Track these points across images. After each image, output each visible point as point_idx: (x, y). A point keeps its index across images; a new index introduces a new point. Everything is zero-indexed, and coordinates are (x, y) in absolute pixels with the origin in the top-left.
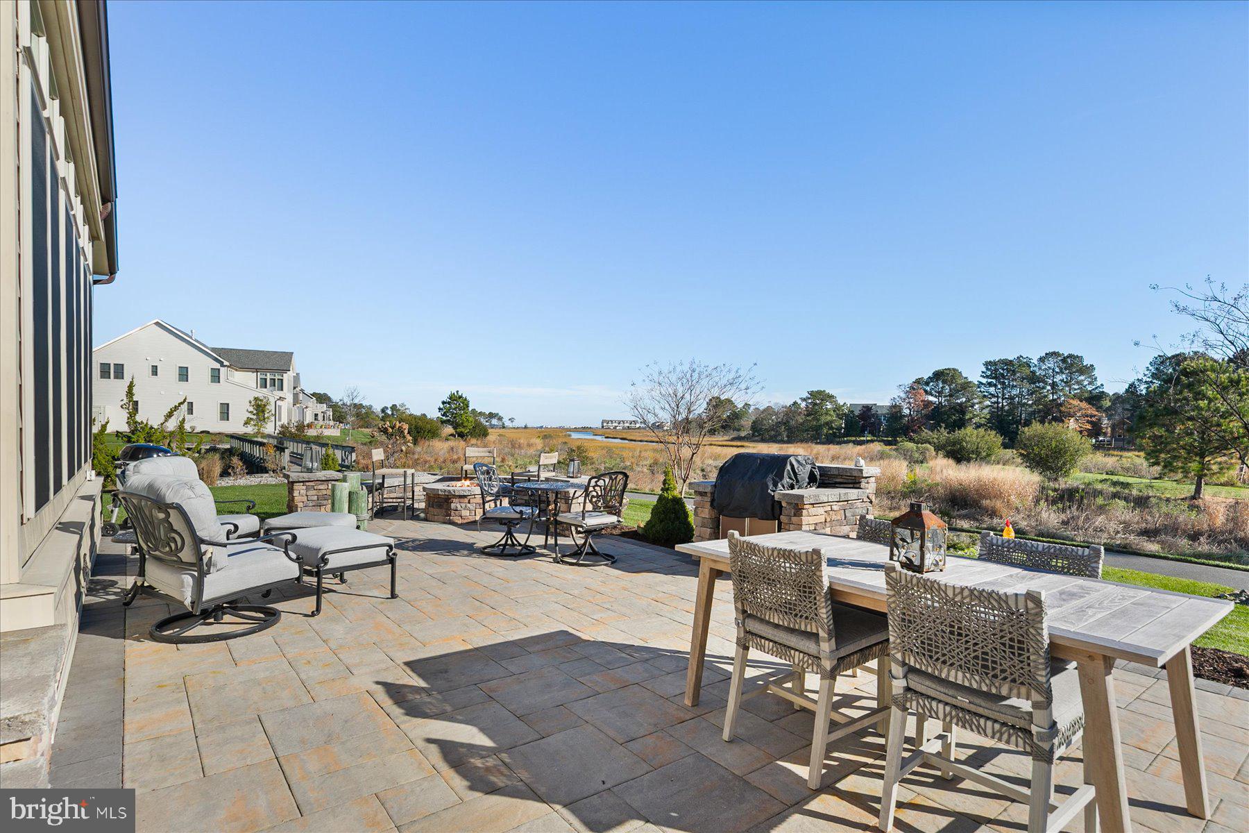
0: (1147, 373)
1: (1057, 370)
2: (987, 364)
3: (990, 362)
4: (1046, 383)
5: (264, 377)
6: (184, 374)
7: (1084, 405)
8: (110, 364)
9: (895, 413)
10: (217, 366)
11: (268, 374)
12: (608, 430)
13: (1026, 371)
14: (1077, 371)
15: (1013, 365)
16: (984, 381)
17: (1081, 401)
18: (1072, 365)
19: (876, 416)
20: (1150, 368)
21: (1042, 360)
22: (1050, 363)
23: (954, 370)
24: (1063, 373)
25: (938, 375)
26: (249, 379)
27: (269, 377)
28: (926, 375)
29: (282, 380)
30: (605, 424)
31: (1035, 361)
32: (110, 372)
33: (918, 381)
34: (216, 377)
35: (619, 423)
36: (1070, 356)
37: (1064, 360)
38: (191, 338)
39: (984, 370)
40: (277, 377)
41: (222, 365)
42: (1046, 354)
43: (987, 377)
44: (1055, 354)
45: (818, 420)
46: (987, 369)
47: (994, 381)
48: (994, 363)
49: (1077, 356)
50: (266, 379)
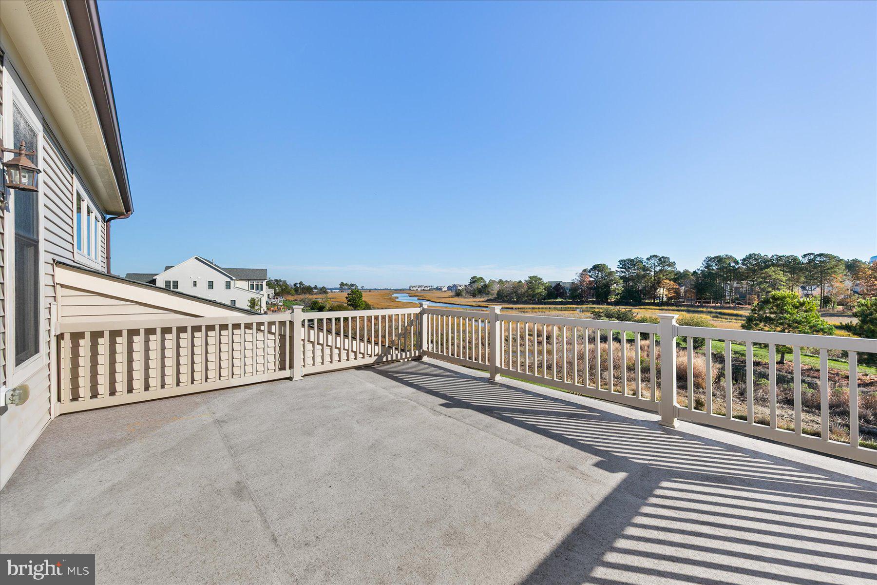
0: (702, 265)
1: (657, 264)
2: (620, 261)
3: (622, 260)
4: (651, 271)
5: (252, 284)
6: (211, 285)
7: (672, 283)
8: (170, 281)
9: (574, 288)
10: (229, 280)
11: (255, 282)
12: (413, 291)
13: (641, 266)
14: (667, 265)
15: (634, 262)
16: (619, 270)
17: (670, 281)
18: (664, 262)
19: (563, 288)
20: (704, 263)
21: (648, 259)
22: (653, 261)
23: (604, 265)
24: (659, 266)
25: (595, 268)
26: (245, 285)
27: (255, 283)
28: (590, 267)
29: (262, 285)
30: (411, 288)
31: (645, 260)
32: (170, 286)
33: (585, 271)
34: (228, 286)
35: (419, 287)
36: (663, 257)
37: (660, 259)
38: (212, 264)
39: (619, 264)
40: (259, 284)
41: (232, 279)
42: (651, 256)
43: (621, 268)
44: (655, 256)
45: (534, 292)
46: (621, 264)
47: (624, 270)
48: (624, 261)
49: (667, 258)
50: (253, 285)
